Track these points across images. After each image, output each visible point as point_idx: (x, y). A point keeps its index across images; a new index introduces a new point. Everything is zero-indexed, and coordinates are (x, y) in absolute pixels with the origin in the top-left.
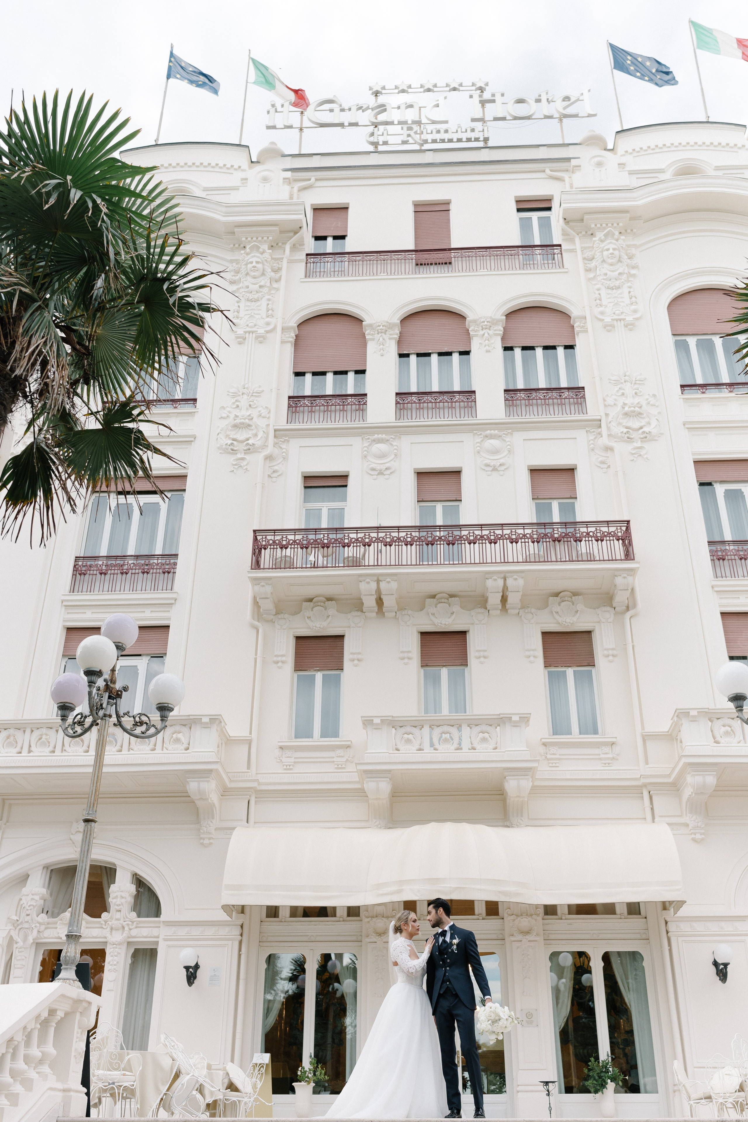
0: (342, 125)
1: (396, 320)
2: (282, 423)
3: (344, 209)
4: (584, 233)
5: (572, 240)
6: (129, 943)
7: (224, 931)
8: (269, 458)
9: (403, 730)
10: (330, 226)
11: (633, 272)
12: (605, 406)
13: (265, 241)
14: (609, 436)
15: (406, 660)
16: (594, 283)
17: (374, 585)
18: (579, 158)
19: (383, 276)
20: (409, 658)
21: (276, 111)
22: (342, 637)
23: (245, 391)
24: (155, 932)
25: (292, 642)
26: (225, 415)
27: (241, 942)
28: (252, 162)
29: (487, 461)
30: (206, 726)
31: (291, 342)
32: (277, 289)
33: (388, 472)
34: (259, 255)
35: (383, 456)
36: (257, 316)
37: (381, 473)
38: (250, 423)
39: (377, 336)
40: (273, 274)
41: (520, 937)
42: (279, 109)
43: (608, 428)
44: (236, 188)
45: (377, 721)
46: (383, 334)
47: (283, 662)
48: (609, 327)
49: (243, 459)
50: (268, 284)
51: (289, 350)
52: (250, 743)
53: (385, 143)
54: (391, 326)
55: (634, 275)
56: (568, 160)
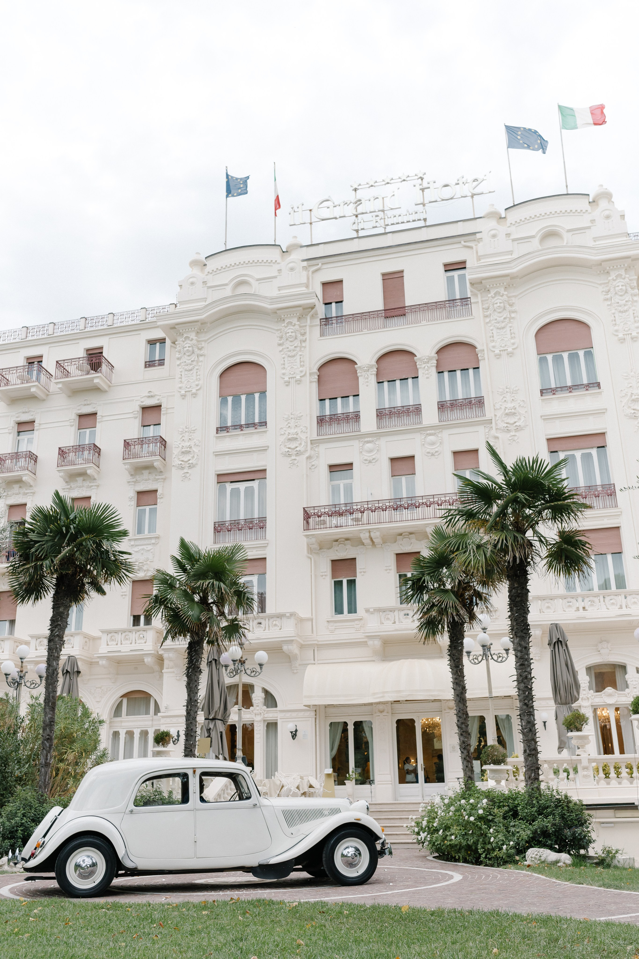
0: (336, 218)
1: (374, 362)
2: (315, 436)
3: (341, 281)
4: (483, 290)
5: (476, 295)
6: (264, 720)
7: (307, 714)
8: (309, 458)
9: (385, 613)
10: (333, 296)
11: (513, 315)
12: (495, 409)
13: (295, 316)
14: (496, 429)
15: (388, 571)
16: (489, 325)
17: (367, 535)
18: (481, 232)
19: (365, 331)
20: (390, 570)
21: (295, 212)
22: (354, 559)
23: (292, 416)
24: (276, 715)
25: (329, 564)
26: (283, 433)
27: (316, 718)
28: (283, 252)
29: (428, 450)
30: (288, 618)
31: (315, 381)
32: (305, 347)
33: (374, 461)
34: (292, 327)
35: (371, 451)
36: (295, 367)
37: (370, 462)
38: (297, 437)
39: (363, 374)
40: (301, 338)
41: (448, 711)
42: (296, 210)
43: (496, 424)
44: (275, 277)
45: (371, 610)
46: (367, 373)
47: (325, 576)
48: (498, 356)
49: (295, 459)
50: (299, 345)
51: (315, 386)
52: (312, 620)
53: (363, 229)
54: (371, 367)
55: (513, 318)
56: (474, 234)
